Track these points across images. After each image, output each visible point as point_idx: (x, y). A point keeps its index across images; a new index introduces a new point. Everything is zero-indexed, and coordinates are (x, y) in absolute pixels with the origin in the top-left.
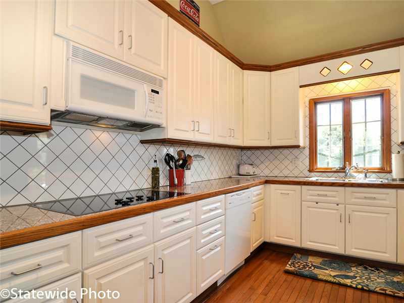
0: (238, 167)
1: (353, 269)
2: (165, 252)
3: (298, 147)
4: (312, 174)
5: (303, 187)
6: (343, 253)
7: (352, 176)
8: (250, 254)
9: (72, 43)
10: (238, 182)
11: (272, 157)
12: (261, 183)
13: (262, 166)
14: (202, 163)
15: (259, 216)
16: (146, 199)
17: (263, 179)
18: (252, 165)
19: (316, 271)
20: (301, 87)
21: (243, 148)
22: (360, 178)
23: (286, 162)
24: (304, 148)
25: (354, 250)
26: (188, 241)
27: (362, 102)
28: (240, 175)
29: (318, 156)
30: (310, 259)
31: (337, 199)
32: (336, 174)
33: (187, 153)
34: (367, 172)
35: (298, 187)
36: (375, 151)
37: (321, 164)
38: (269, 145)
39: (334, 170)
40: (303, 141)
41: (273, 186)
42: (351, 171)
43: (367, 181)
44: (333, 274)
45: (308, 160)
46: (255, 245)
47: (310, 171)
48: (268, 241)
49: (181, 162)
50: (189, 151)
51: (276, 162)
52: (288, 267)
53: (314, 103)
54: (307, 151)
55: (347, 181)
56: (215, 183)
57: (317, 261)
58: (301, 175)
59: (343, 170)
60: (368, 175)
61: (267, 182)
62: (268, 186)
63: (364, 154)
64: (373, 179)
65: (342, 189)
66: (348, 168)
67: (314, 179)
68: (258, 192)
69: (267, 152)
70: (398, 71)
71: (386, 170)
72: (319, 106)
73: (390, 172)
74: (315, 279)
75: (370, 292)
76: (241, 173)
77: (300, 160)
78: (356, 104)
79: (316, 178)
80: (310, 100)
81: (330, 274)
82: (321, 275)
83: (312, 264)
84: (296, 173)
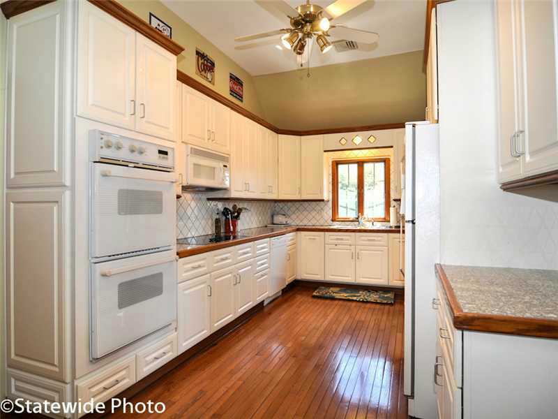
0: (272, 216)
1: (361, 292)
2: (240, 271)
3: (323, 200)
4: (335, 223)
5: (326, 233)
6: (354, 281)
7: (363, 225)
8: (285, 286)
9: (190, 146)
10: (272, 230)
11: (301, 208)
12: (293, 231)
13: (294, 216)
14: (250, 214)
15: (292, 258)
16: (223, 239)
17: (294, 228)
18: (284, 215)
19: (335, 295)
20: (325, 151)
21: (276, 201)
22: (369, 226)
23: (314, 213)
24: (328, 201)
25: (362, 279)
26: (250, 267)
28: (274, 224)
29: (340, 208)
30: (331, 289)
31: (350, 241)
32: (352, 223)
33: (238, 207)
34: (374, 221)
35: (323, 233)
37: (342, 214)
38: (298, 198)
39: (351, 219)
40: (327, 195)
41: (303, 233)
42: (363, 220)
43: (375, 228)
44: (346, 295)
45: (331, 211)
46: (289, 280)
48: (299, 278)
49: (236, 214)
50: (240, 205)
51: (306, 213)
52: (314, 294)
53: (336, 164)
54: (330, 203)
55: (359, 228)
56: (254, 231)
57: (337, 289)
58: (326, 224)
59: (357, 220)
60: (375, 223)
61: (298, 230)
62: (298, 232)
63: (373, 207)
64: (378, 226)
65: (353, 234)
66: (360, 219)
68: (291, 238)
69: (297, 204)
70: (392, 147)
71: (386, 220)
72: (340, 166)
73: (389, 221)
74: (333, 299)
75: (367, 302)
76: (275, 222)
77: (325, 211)
78: (367, 167)
79: (336, 226)
80: (333, 162)
81: (344, 295)
82: (337, 296)
83: (332, 292)
84: (322, 222)
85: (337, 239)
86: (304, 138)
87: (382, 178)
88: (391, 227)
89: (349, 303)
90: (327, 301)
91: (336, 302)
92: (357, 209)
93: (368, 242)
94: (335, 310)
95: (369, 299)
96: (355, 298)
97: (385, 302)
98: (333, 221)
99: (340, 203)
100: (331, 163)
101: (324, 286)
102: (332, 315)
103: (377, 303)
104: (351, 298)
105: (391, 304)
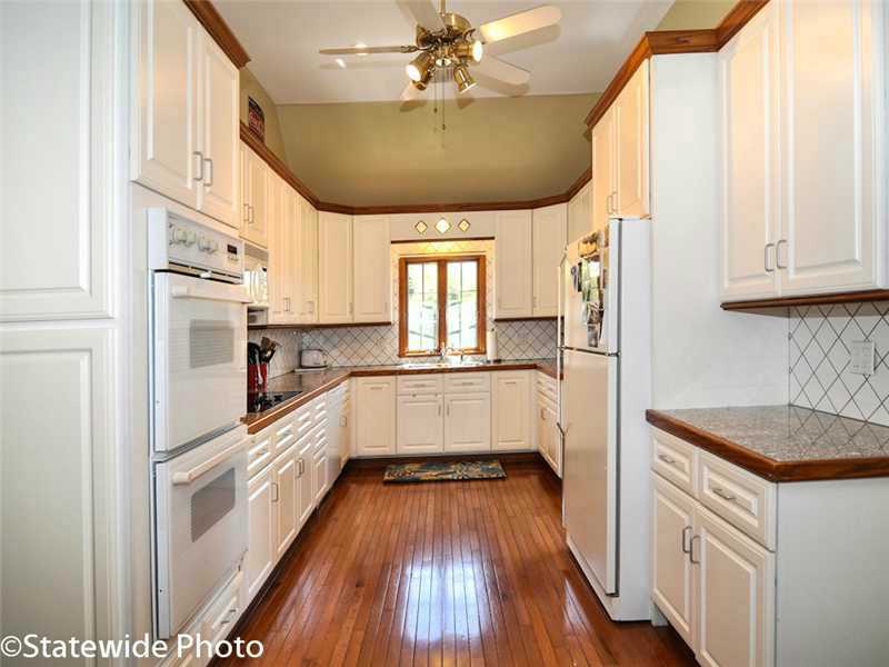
0: (301, 354)
1: (453, 467)
2: (302, 452)
3: (389, 324)
4: (403, 360)
5: (399, 377)
6: (441, 451)
7: (447, 360)
8: (341, 471)
11: (348, 339)
12: (348, 377)
15: (347, 422)
17: (349, 371)
18: (320, 350)
19: (417, 475)
20: (393, 242)
22: (455, 362)
23: (369, 345)
24: (394, 324)
25: (453, 446)
26: (310, 445)
27: (457, 265)
29: (410, 335)
30: (407, 467)
31: (434, 388)
32: (430, 359)
33: (271, 340)
34: (463, 353)
35: (393, 377)
36: (453, 333)
37: (414, 344)
38: (350, 322)
39: (428, 353)
40: (394, 317)
41: (361, 380)
42: (446, 353)
43: (465, 365)
44: (434, 474)
45: (397, 341)
47: (401, 355)
48: (354, 455)
51: (356, 345)
52: (386, 478)
53: (405, 263)
54: (396, 329)
55: (443, 366)
57: (416, 467)
58: (389, 362)
59: (438, 352)
60: (464, 358)
61: (353, 375)
62: (354, 379)
64: (469, 362)
65: (439, 375)
66: (443, 350)
67: (406, 367)
68: (345, 388)
70: (493, 238)
71: (481, 350)
72: (410, 267)
73: (485, 353)
74: (418, 482)
75: (470, 480)
76: (305, 363)
77: (388, 341)
78: (452, 268)
79: (407, 365)
80: (401, 260)
81: (431, 474)
82: (423, 476)
83: (410, 470)
84: (382, 359)
85: (417, 386)
86: (357, 218)
87: (474, 286)
88: (489, 362)
89: (446, 485)
90: (412, 487)
91: (425, 487)
92: (437, 337)
93: (461, 388)
94: (432, 497)
95: (471, 476)
96: (450, 476)
97: (495, 476)
98: (400, 356)
99: (410, 328)
100: (397, 262)
101: (394, 463)
102: (431, 506)
103: (483, 479)
104: (444, 477)
105: (503, 478)
